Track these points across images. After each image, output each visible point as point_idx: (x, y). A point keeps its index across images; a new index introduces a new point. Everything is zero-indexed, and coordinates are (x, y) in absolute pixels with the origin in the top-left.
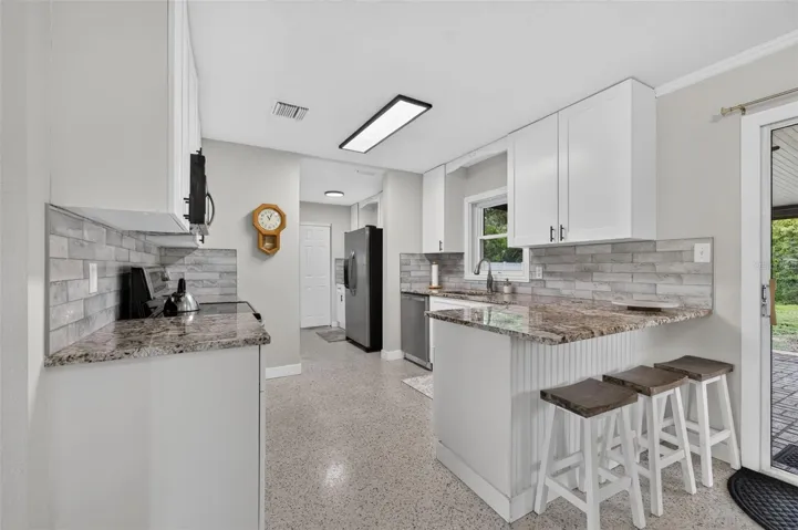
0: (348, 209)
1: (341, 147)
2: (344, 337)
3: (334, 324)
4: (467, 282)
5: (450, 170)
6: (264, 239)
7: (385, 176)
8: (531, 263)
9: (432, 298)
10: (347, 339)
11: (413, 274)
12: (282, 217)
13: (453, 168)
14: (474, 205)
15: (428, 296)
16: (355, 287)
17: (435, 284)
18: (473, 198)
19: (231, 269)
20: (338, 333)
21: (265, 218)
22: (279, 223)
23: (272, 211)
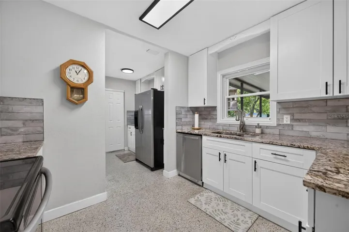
0: (134, 83)
1: (141, 18)
2: (134, 158)
3: (126, 149)
4: (219, 125)
5: (210, 52)
6: (72, 91)
7: (166, 55)
8: (278, 112)
9: (204, 137)
10: (137, 160)
11: (183, 120)
12: (90, 73)
13: (213, 50)
14: (223, 76)
15: (201, 135)
16: (142, 128)
17: (197, 126)
18: (225, 72)
19: (38, 117)
20: (129, 155)
21: (73, 73)
22: (87, 78)
23: (80, 68)
